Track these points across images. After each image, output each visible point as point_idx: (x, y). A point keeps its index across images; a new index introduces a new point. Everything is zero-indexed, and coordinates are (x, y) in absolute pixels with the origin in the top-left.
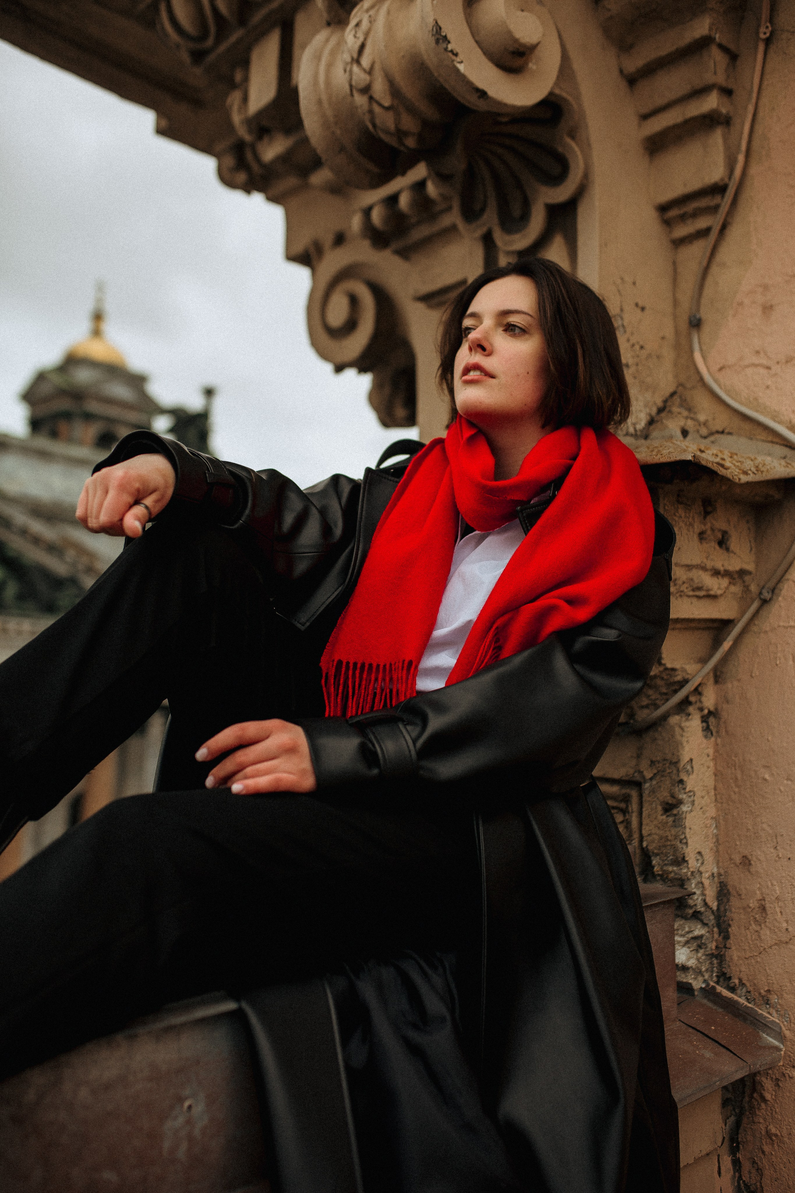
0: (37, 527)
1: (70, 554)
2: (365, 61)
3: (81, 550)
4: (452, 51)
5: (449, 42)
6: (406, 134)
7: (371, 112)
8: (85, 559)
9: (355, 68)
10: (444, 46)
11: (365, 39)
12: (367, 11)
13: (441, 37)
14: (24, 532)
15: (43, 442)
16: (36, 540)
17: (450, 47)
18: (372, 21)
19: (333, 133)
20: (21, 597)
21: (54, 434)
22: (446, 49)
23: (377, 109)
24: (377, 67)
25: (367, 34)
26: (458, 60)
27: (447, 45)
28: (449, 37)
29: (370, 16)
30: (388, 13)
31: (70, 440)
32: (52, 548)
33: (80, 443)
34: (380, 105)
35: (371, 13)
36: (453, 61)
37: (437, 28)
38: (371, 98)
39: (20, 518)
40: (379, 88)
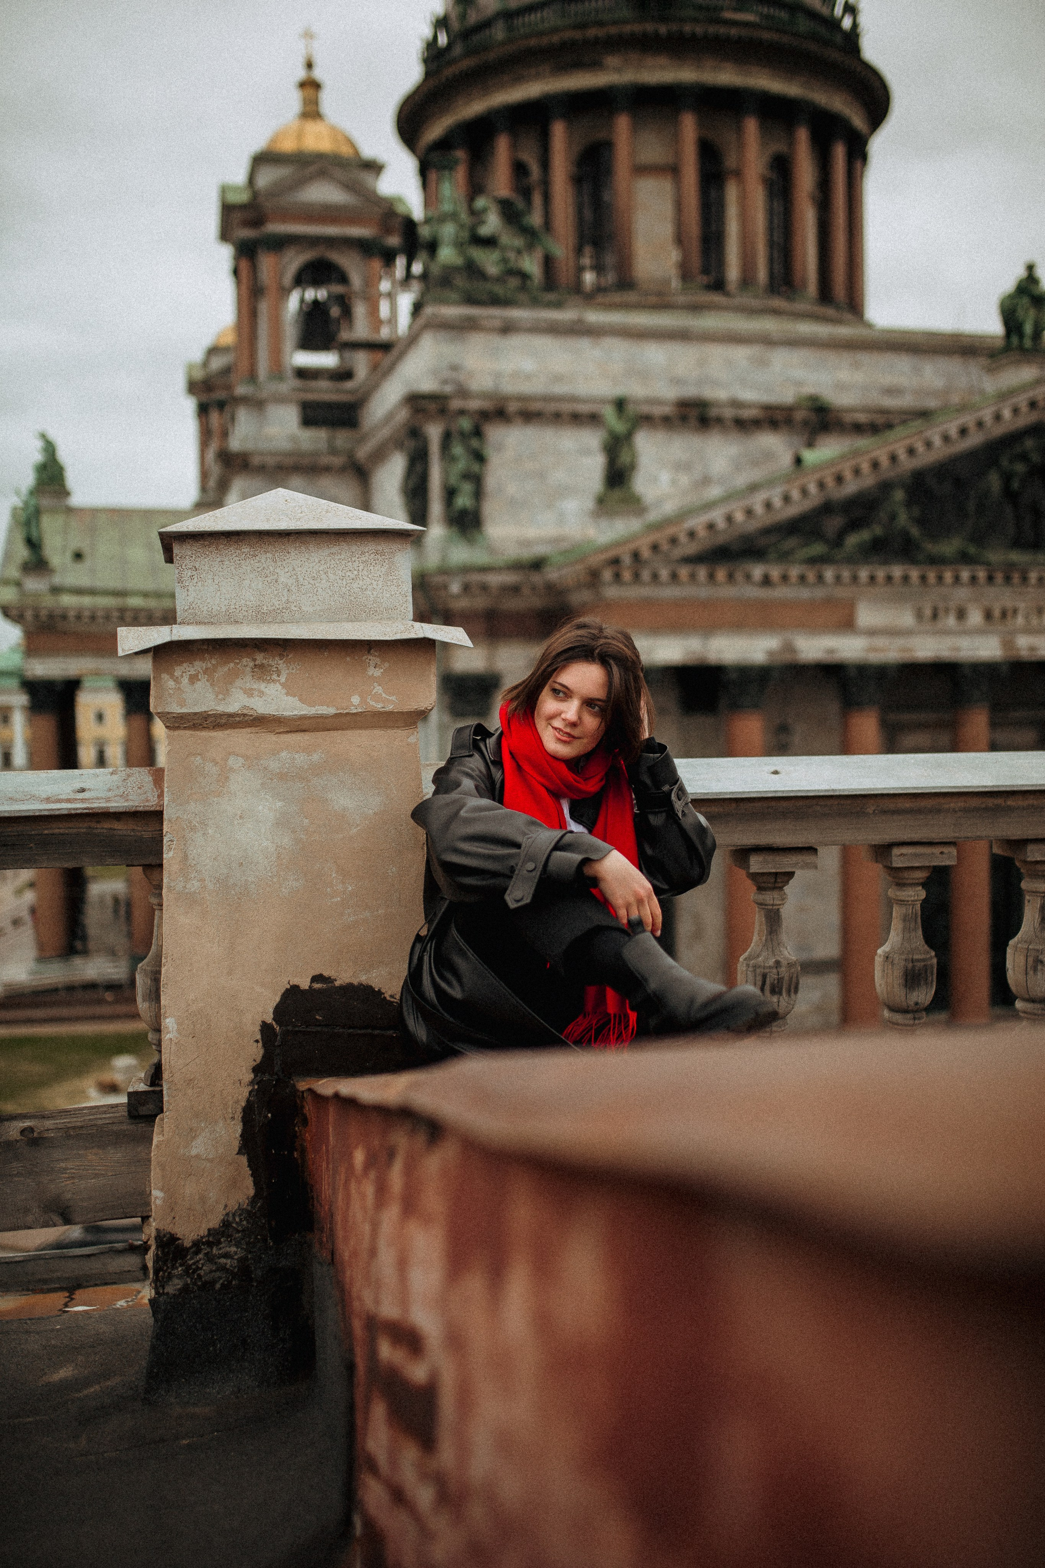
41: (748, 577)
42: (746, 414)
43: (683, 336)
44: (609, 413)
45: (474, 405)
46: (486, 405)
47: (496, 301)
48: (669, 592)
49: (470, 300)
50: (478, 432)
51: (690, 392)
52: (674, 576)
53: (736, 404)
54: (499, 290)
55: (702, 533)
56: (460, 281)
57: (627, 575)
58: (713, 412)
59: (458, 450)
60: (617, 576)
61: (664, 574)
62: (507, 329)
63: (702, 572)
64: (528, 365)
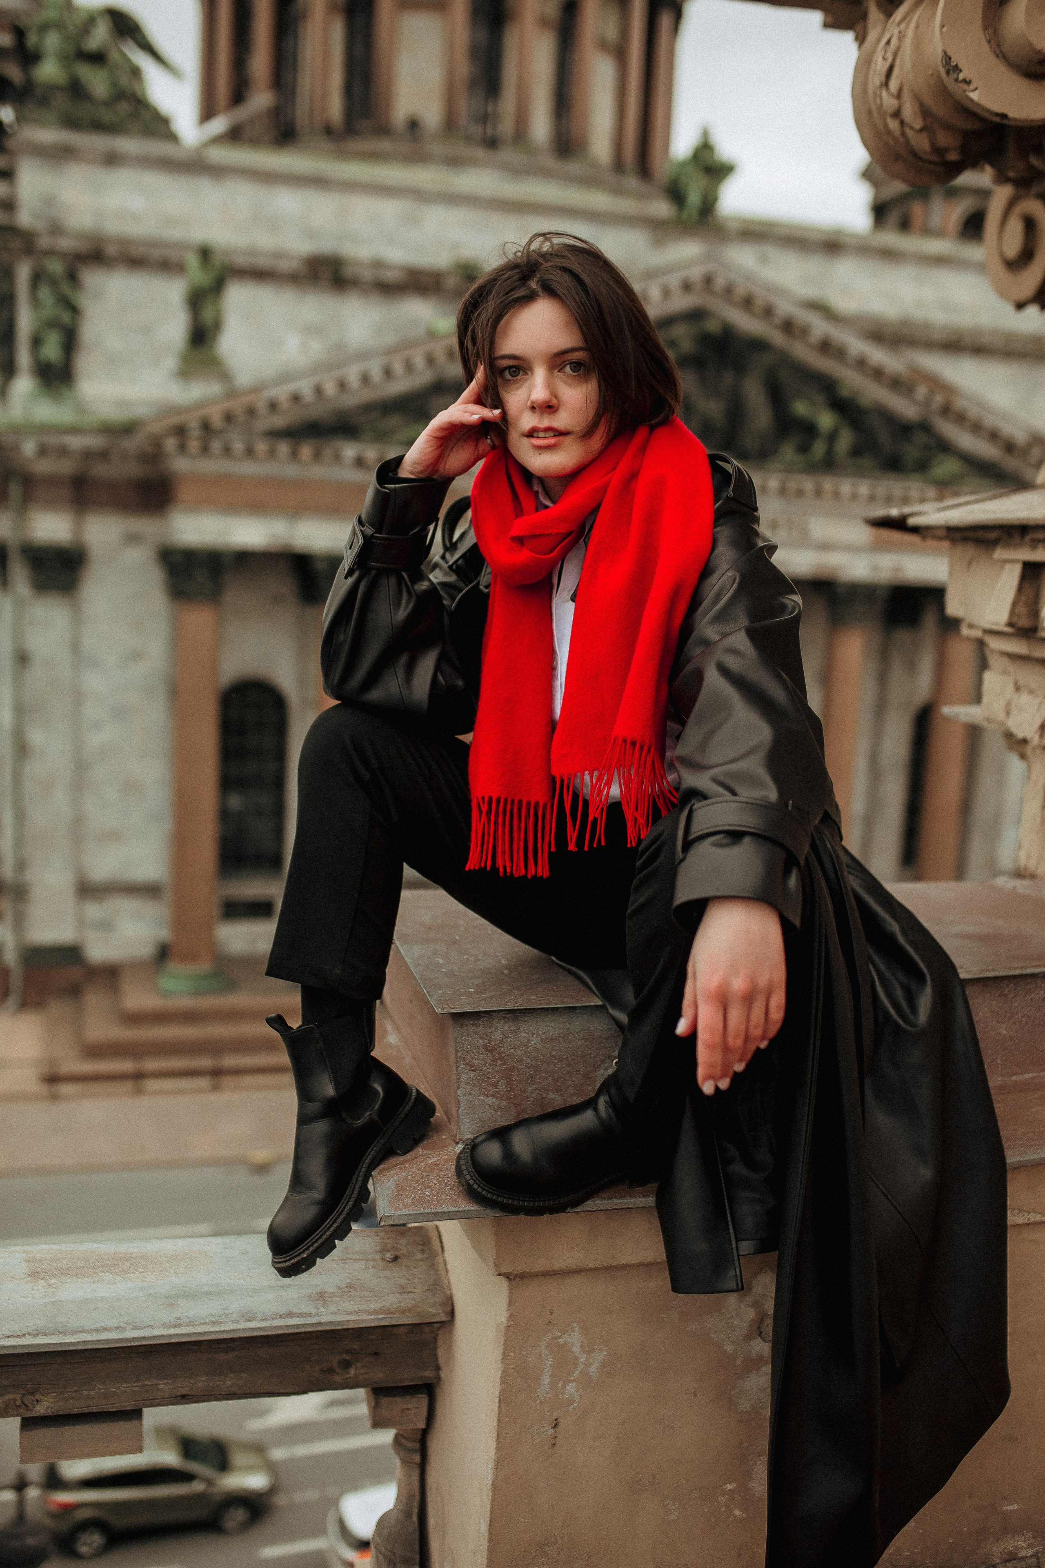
0: (878, 356)
1: (921, 391)
2: (894, 85)
3: (936, 383)
4: (964, 81)
5: (961, 71)
6: (946, 150)
7: (903, 134)
8: (939, 399)
9: (884, 94)
10: (955, 76)
11: (894, 60)
12: (899, 24)
13: (951, 68)
14: (861, 363)
15: (891, 238)
16: (878, 374)
17: (961, 76)
18: (901, 37)
19: (886, 144)
20: (856, 452)
21: (905, 225)
22: (956, 80)
23: (908, 132)
24: (906, 90)
25: (895, 55)
26: (972, 87)
27: (958, 74)
28: (960, 65)
29: (900, 32)
30: (917, 27)
31: (927, 231)
32: (897, 384)
33: (940, 233)
34: (912, 128)
35: (903, 25)
36: (965, 91)
37: (947, 58)
38: (902, 123)
39: (856, 346)
40: (909, 111)
41: (338, 457)
42: (391, 276)
43: (319, 182)
44: (193, 261)
45: (66, 244)
46: (83, 247)
47: (98, 127)
48: (248, 469)
49: (71, 123)
50: (73, 277)
51: (325, 246)
52: (250, 452)
53: (378, 264)
54: (106, 116)
55: (285, 404)
56: (61, 101)
57: (194, 445)
58: (348, 272)
59: (45, 293)
60: (182, 448)
61: (239, 446)
62: (112, 160)
63: (284, 448)
64: (136, 203)
